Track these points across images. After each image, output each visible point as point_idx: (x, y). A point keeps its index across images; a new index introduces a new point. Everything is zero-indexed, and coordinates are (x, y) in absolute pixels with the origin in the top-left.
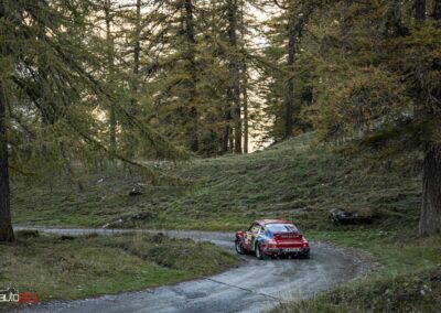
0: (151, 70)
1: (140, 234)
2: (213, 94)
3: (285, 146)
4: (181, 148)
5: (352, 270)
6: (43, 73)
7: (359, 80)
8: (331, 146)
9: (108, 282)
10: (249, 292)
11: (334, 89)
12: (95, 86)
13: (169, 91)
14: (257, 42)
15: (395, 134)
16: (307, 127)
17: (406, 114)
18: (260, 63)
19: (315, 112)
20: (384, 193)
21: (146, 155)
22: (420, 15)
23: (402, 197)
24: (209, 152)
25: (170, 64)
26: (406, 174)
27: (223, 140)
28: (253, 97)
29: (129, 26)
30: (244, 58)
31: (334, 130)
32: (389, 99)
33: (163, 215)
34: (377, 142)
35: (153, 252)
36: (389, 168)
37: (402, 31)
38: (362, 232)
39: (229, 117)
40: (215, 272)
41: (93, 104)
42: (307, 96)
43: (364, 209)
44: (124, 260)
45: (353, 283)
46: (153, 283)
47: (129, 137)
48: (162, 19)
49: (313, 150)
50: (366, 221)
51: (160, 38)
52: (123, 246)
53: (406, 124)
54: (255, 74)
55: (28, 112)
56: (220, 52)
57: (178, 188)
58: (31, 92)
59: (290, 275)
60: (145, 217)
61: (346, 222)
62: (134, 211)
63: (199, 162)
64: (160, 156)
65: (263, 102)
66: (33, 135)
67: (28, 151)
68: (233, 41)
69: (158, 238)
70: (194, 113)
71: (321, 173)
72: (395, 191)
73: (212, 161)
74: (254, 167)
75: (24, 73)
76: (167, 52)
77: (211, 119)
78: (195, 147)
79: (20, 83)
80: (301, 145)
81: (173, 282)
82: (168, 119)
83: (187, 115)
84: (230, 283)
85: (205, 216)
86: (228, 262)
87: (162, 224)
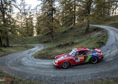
0: (24, 28)
1: (24, 45)
2: (30, 30)
3: (38, 35)
4: (27, 36)
5: (45, 47)
6: (11, 29)
7: (45, 28)
8: (43, 35)
9: (21, 50)
10: (35, 50)
11: (43, 29)
12: (17, 30)
13: (26, 30)
14: (34, 25)
15: (49, 33)
16: (40, 33)
17: (50, 31)
18: (35, 27)
19: (41, 32)
20: (48, 39)
22: (50, 22)
23: (50, 40)
24: (30, 36)
25: (25, 27)
26: (50, 37)
28: (35, 30)
29: (21, 23)
30: (33, 27)
31: (43, 33)
32: (48, 30)
34: (47, 34)
35: (25, 47)
36: (48, 37)
37: (49, 23)
38: (46, 43)
39: (32, 33)
41: (17, 32)
42: (40, 30)
44: (22, 48)
45: (45, 48)
46: (26, 50)
47: (21, 35)
48: (24, 23)
50: (47, 42)
51: (24, 25)
52: (22, 46)
53: (50, 32)
54: (34, 28)
55: (10, 33)
56: (31, 26)
57: (27, 40)
58: (10, 31)
59: (39, 48)
60: (24, 43)
61: (45, 42)
62: (23, 43)
63: (29, 37)
64: (25, 37)
65: (36, 31)
66: (11, 35)
67: (10, 37)
68: (32, 25)
69: (26, 45)
71: (42, 38)
72: (49, 39)
74: (35, 37)
75: (9, 29)
76: (25, 26)
77: (30, 33)
78: (29, 36)
79: (9, 30)
80: (40, 35)
81: (28, 50)
83: (28, 33)
84: (33, 49)
85: (31, 43)
86: (33, 47)
87: (26, 44)
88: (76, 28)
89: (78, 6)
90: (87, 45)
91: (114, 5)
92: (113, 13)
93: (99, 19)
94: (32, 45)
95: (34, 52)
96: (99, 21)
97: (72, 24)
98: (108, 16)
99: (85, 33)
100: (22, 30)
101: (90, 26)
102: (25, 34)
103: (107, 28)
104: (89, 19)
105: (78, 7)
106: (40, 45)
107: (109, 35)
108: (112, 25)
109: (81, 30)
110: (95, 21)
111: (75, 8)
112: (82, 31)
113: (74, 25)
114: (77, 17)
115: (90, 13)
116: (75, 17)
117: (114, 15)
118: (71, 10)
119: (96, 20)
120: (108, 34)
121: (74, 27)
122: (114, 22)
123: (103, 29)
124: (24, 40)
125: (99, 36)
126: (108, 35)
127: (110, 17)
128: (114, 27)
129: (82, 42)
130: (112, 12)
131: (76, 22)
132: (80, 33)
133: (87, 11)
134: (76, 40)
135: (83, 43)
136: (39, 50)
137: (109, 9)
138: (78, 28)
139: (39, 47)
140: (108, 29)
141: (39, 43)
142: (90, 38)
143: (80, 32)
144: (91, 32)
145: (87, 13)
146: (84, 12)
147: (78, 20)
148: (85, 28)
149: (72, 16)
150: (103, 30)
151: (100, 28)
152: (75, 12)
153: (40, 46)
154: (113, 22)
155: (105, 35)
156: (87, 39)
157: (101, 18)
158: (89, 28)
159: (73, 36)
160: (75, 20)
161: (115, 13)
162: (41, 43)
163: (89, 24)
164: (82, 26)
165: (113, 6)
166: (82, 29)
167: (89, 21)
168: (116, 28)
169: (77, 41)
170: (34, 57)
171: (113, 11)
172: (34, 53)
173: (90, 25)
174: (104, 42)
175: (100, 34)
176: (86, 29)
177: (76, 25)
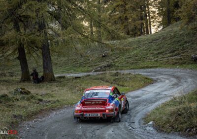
1: (109, 73)
2: (134, 9)
3: (168, 29)
4: (123, 34)
6: (60, 8)
8: (190, 26)
10: (159, 94)
12: (82, 11)
27: (140, 29)
28: (152, 9)
31: (191, 19)
33: (117, 64)
35: (115, 80)
39: (142, 19)
40: (143, 86)
41: (82, 19)
42: (177, 6)
49: (182, 29)
52: (101, 79)
55: (55, 26)
57: (123, 52)
58: (56, 17)
59: (176, 85)
60: (110, 66)
62: (105, 64)
63: (131, 40)
64: (113, 38)
65: (156, 10)
66: (59, 35)
67: (57, 42)
69: (116, 74)
70: (126, 19)
71: (186, 39)
73: (137, 38)
74: (155, 39)
75: (52, 9)
77: (134, 20)
78: (128, 34)
79: (51, 13)
80: (176, 28)
82: (115, 23)
83: (123, 20)
84: (150, 91)
85: (136, 63)
86: (148, 82)
87: (117, 68)
94: (143, 73)
95: (150, 101)
102: (114, 28)
106: (178, 71)
124: (110, 52)
136: (176, 92)
139: (175, 81)
141: (175, 64)
153: (177, 77)
162: (181, 63)
170: (153, 126)
172: (152, 107)
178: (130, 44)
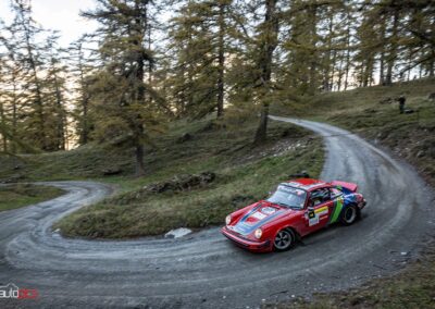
0: (22, 117)
1: (20, 185)
2: (52, 127)
3: (84, 147)
4: (37, 149)
5: (111, 191)
7: (111, 122)
8: (102, 146)
9: (5, 206)
10: (69, 203)
11: (102, 125)
13: (31, 126)
14: (70, 107)
15: (125, 141)
16: (92, 139)
17: (130, 134)
18: (72, 115)
19: (95, 134)
20: (122, 163)
21: (22, 152)
22: (134, 99)
23: (128, 164)
24: (52, 150)
25: (31, 115)
26: (131, 156)
27: (57, 143)
28: (69, 128)
29: (10, 98)
30: (64, 113)
31: (102, 140)
32: (122, 128)
33: (31, 176)
34: (119, 144)
35: (26, 192)
36: (125, 154)
37: (127, 104)
38: (115, 177)
39: (59, 136)
40: (56, 197)
42: (92, 128)
43: (115, 169)
44: (13, 196)
45: (112, 196)
46: (27, 203)
47: (14, 145)
48: (26, 96)
49: (94, 148)
50: (117, 173)
51: (24, 104)
52: (12, 190)
53: (130, 138)
54: (70, 119)
56: (54, 110)
57: (37, 165)
59: (86, 195)
60: (22, 178)
61: (109, 174)
62: (17, 175)
63: (47, 154)
64: (28, 152)
65: (74, 131)
68: (60, 106)
69: (28, 186)
70: (43, 135)
71: (98, 156)
72: (127, 162)
73: (53, 153)
74: (73, 154)
76: (29, 110)
77: (52, 137)
78: (44, 148)
80: (90, 146)
81: (36, 202)
82: (30, 138)
83: (39, 136)
84: (61, 201)
85: (52, 175)
86: (61, 192)
87: (30, 180)
88: (224, 127)
89: (232, 51)
90: (260, 183)
91: (341, 58)
92: (339, 83)
93: (297, 101)
94: (57, 185)
95: (61, 211)
96: (297, 106)
97: (212, 110)
98: (325, 91)
99: (255, 145)
100: (15, 123)
101: (271, 120)
102: (27, 142)
103: (323, 129)
104: (266, 99)
105: (233, 56)
106: (90, 183)
107: (328, 152)
108: (336, 121)
109: (242, 134)
110: (285, 105)
111: (222, 59)
112: (245, 138)
113: (219, 115)
114: (228, 88)
115: (269, 77)
116: (221, 89)
117: (342, 88)
118: (208, 62)
119: (287, 101)
120: (325, 149)
121: (218, 123)
122: (344, 111)
123: (310, 132)
124: (21, 164)
125: (299, 156)
126: (324, 152)
127: (329, 95)
128: (343, 129)
129: (243, 175)
130: (336, 79)
131: (225, 106)
132: (238, 143)
133: (261, 71)
134: (223, 168)
135: (246, 178)
136: (86, 202)
137: (328, 69)
138: (231, 126)
139: (86, 191)
140: (325, 134)
141: (87, 177)
142: (269, 160)
143: (240, 139)
144: (273, 141)
145: (262, 79)
146: (251, 75)
147: (232, 98)
148: (255, 126)
149: (210, 85)
150: (310, 136)
151: (302, 128)
152: (221, 71)
153: (89, 189)
154: (339, 112)
155: (314, 151)
156: (261, 165)
157: (303, 97)
158: (268, 126)
159: (215, 154)
160: (220, 98)
161: (346, 83)
162: (93, 177)
163: (267, 114)
164: (244, 119)
165: (338, 63)
166: (247, 130)
167: (266, 105)
168: (349, 130)
169: (227, 171)
170: (59, 233)
171: (340, 76)
172: (61, 216)
173: (270, 117)
174: (311, 174)
175: (301, 149)
176: (259, 130)
177: (226, 115)
178: (45, 158)
